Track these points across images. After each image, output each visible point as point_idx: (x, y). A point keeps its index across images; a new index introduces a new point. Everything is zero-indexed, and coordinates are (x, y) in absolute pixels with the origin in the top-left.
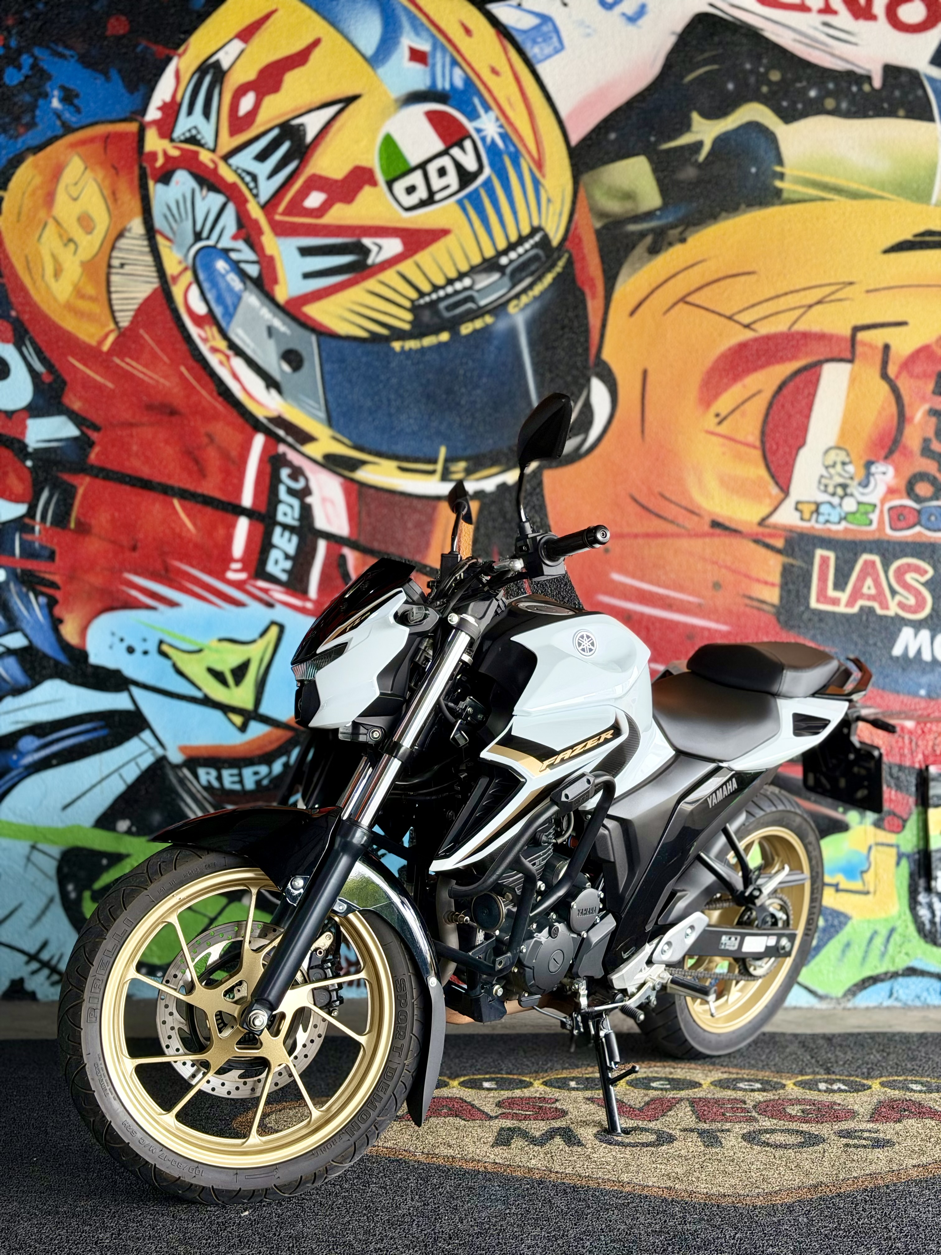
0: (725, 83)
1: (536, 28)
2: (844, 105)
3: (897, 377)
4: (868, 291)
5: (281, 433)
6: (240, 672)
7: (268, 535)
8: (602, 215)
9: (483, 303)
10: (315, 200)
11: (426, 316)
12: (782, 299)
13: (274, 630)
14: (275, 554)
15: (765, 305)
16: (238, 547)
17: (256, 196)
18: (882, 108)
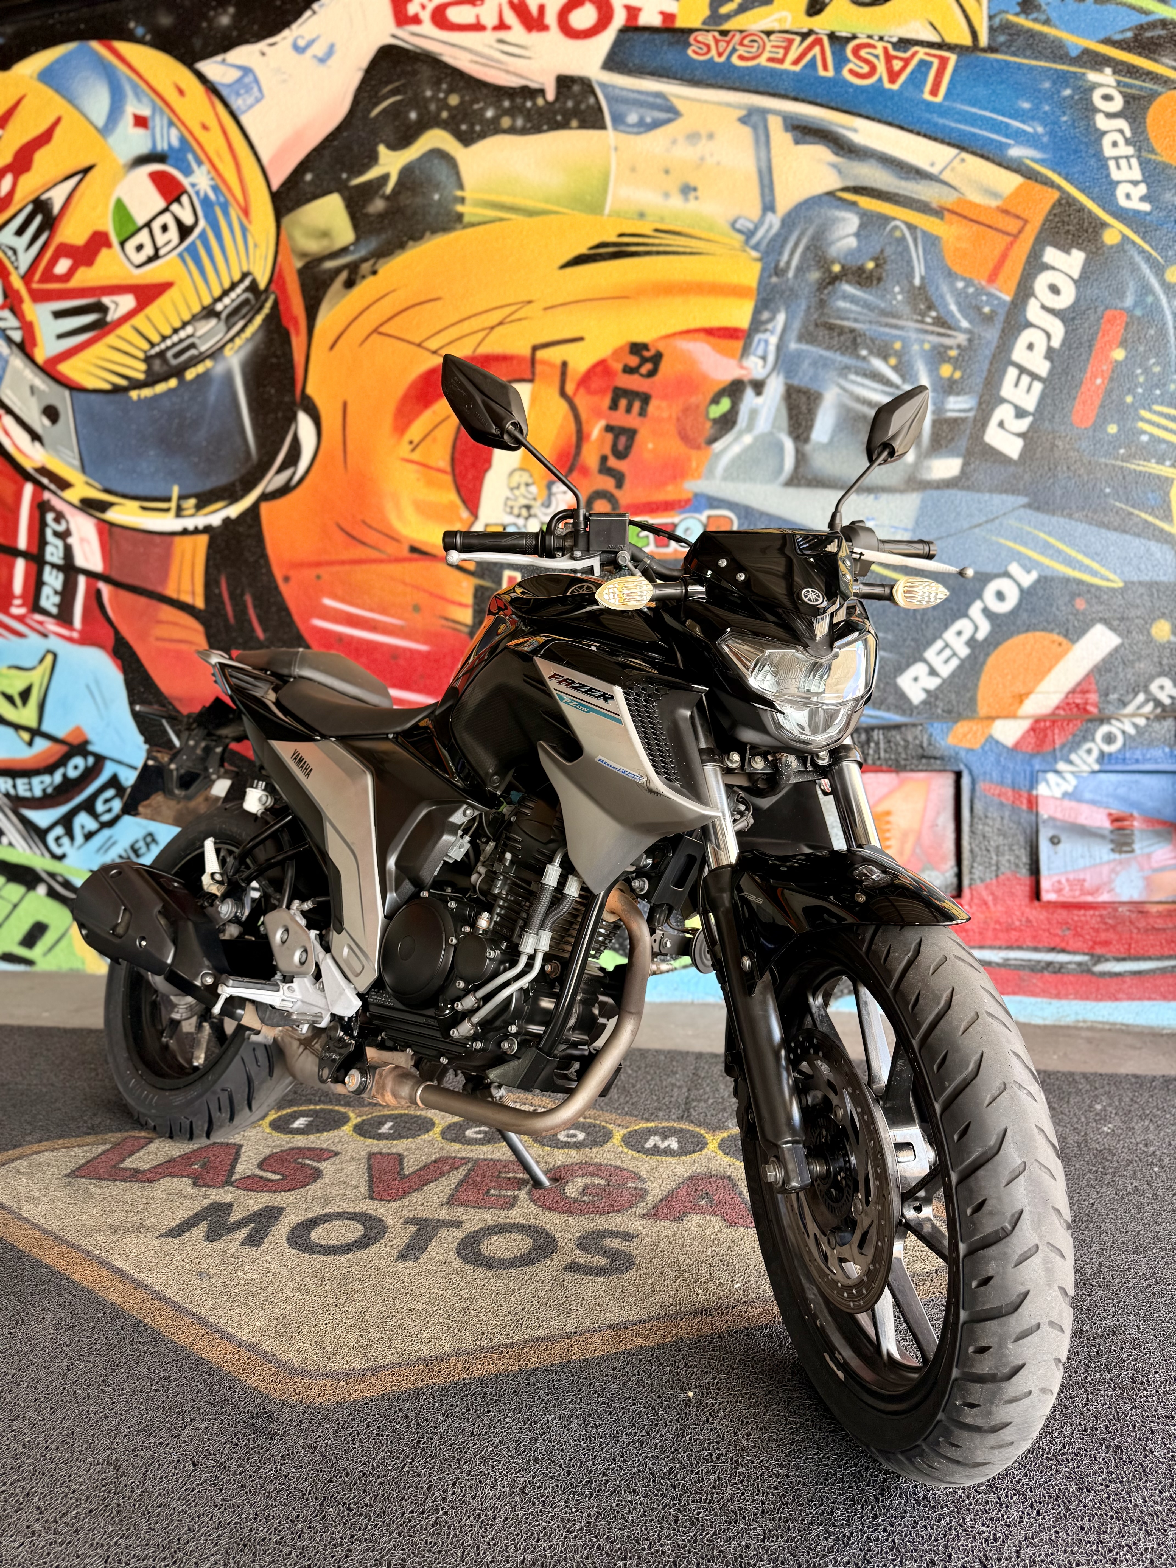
0: (408, 112)
1: (239, 80)
2: (520, 122)
3: (575, 394)
4: (546, 309)
5: (45, 481)
6: (25, 695)
7: (40, 573)
8: (303, 255)
9: (203, 348)
10: (63, 266)
11: (157, 365)
12: (466, 324)
13: (49, 659)
14: (46, 591)
15: (451, 330)
16: (18, 586)
17: (17, 268)
18: (556, 122)
